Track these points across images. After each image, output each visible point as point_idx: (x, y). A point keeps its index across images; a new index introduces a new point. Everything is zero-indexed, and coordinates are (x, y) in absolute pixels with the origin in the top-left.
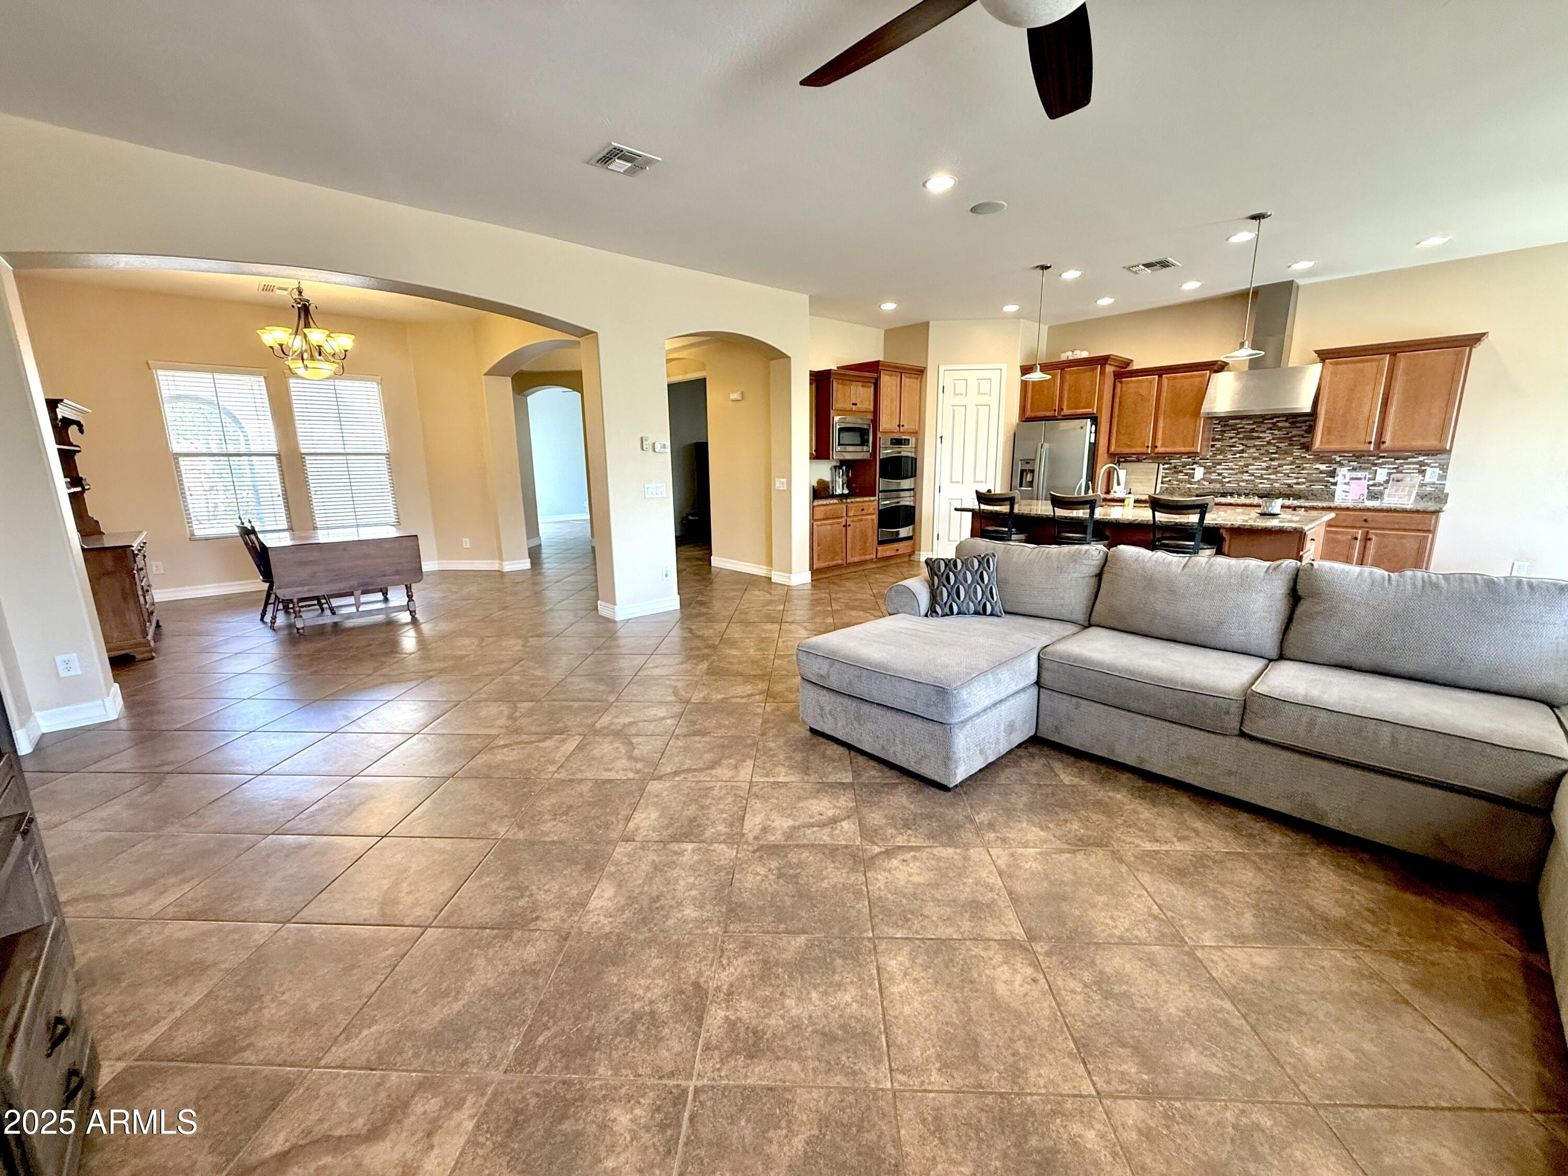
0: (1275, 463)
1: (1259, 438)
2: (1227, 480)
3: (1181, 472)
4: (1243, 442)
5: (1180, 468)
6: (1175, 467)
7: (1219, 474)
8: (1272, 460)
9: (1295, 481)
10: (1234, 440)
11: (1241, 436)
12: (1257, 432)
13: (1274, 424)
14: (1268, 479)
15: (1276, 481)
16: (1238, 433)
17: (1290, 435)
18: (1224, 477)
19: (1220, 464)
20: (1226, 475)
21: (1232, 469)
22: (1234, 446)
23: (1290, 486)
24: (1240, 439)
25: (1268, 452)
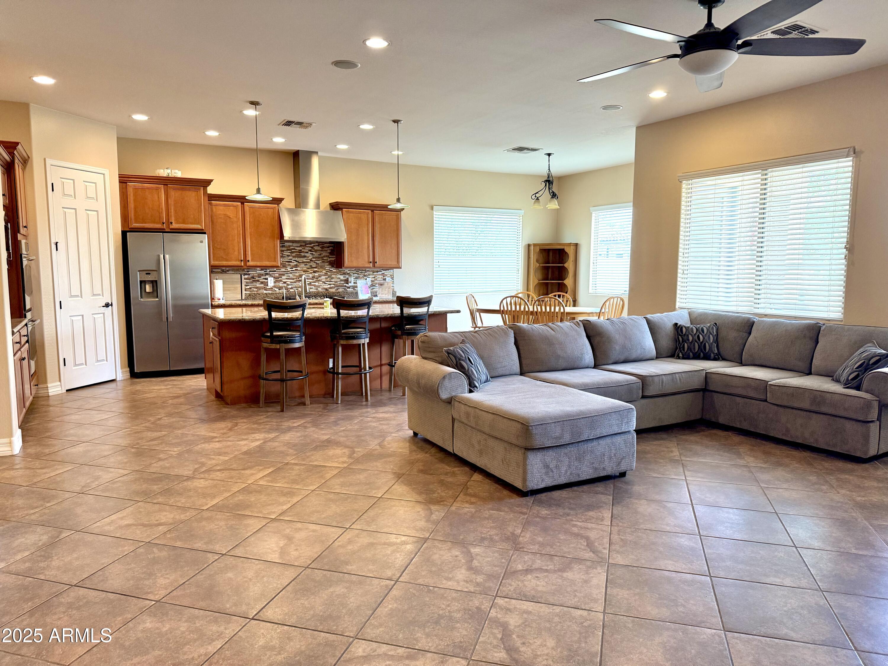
0: (316, 274)
1: (305, 256)
2: (290, 287)
3: (258, 281)
4: (296, 259)
5: (257, 278)
6: (253, 277)
7: (285, 283)
8: (314, 272)
9: (329, 286)
10: (290, 258)
11: (294, 255)
12: (303, 252)
13: (312, 247)
14: (315, 286)
15: (319, 286)
16: (292, 253)
17: (322, 255)
18: (288, 285)
19: (283, 275)
20: (289, 283)
21: (293, 279)
22: (291, 262)
23: (326, 289)
24: (294, 257)
25: (312, 267)
